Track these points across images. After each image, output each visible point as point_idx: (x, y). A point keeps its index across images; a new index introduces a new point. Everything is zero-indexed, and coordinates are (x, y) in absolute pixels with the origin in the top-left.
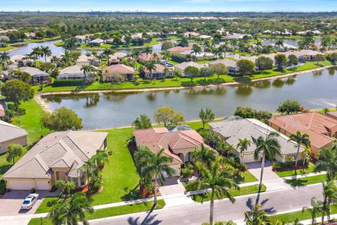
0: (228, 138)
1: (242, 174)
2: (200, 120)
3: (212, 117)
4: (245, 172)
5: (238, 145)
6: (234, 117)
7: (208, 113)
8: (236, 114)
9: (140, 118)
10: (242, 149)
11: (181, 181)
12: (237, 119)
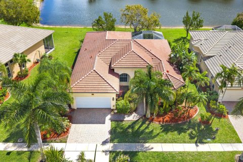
0: (209, 57)
1: (215, 123)
2: (182, 27)
3: (199, 25)
4: (223, 120)
5: (219, 75)
6: (230, 27)
7: (195, 19)
8: (234, 24)
9: (103, 16)
10: (224, 84)
11: (112, 120)
12: (235, 29)
